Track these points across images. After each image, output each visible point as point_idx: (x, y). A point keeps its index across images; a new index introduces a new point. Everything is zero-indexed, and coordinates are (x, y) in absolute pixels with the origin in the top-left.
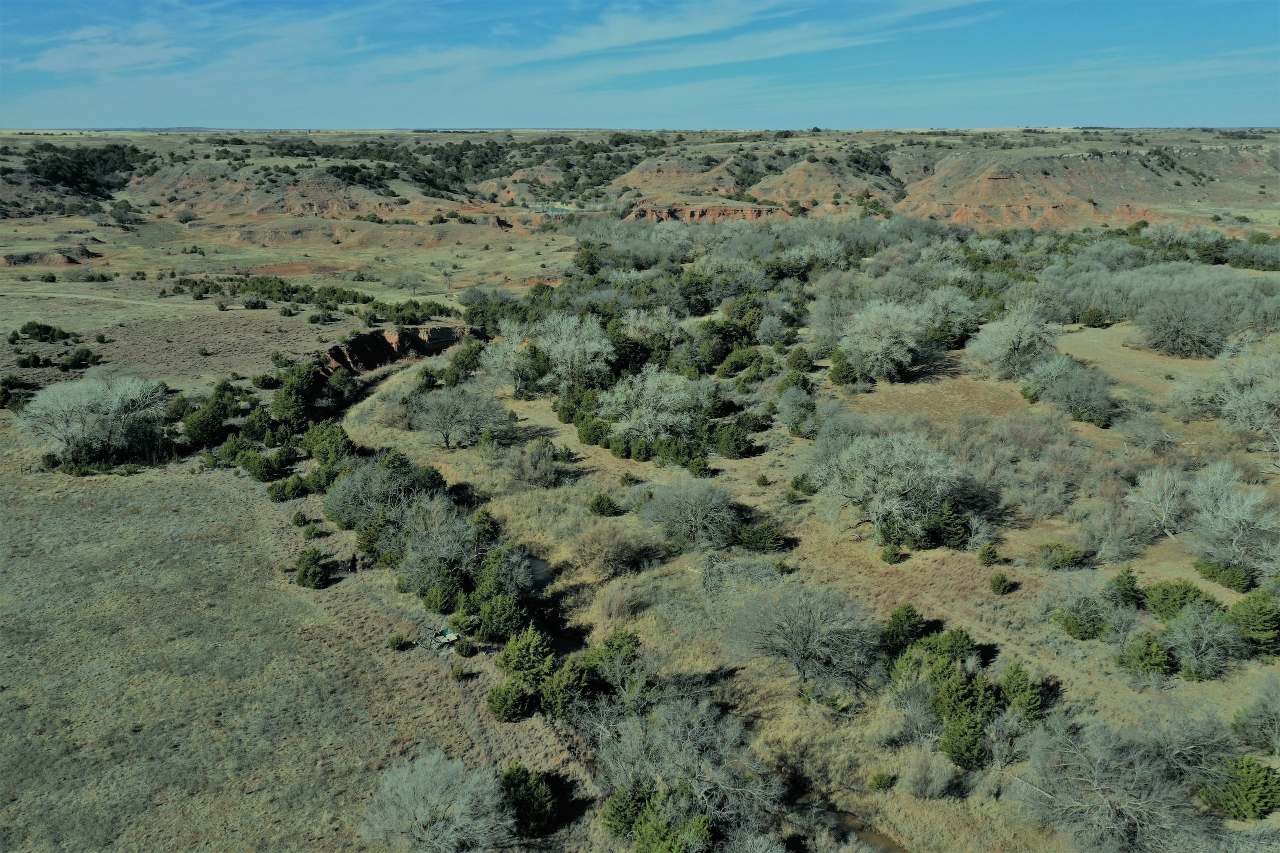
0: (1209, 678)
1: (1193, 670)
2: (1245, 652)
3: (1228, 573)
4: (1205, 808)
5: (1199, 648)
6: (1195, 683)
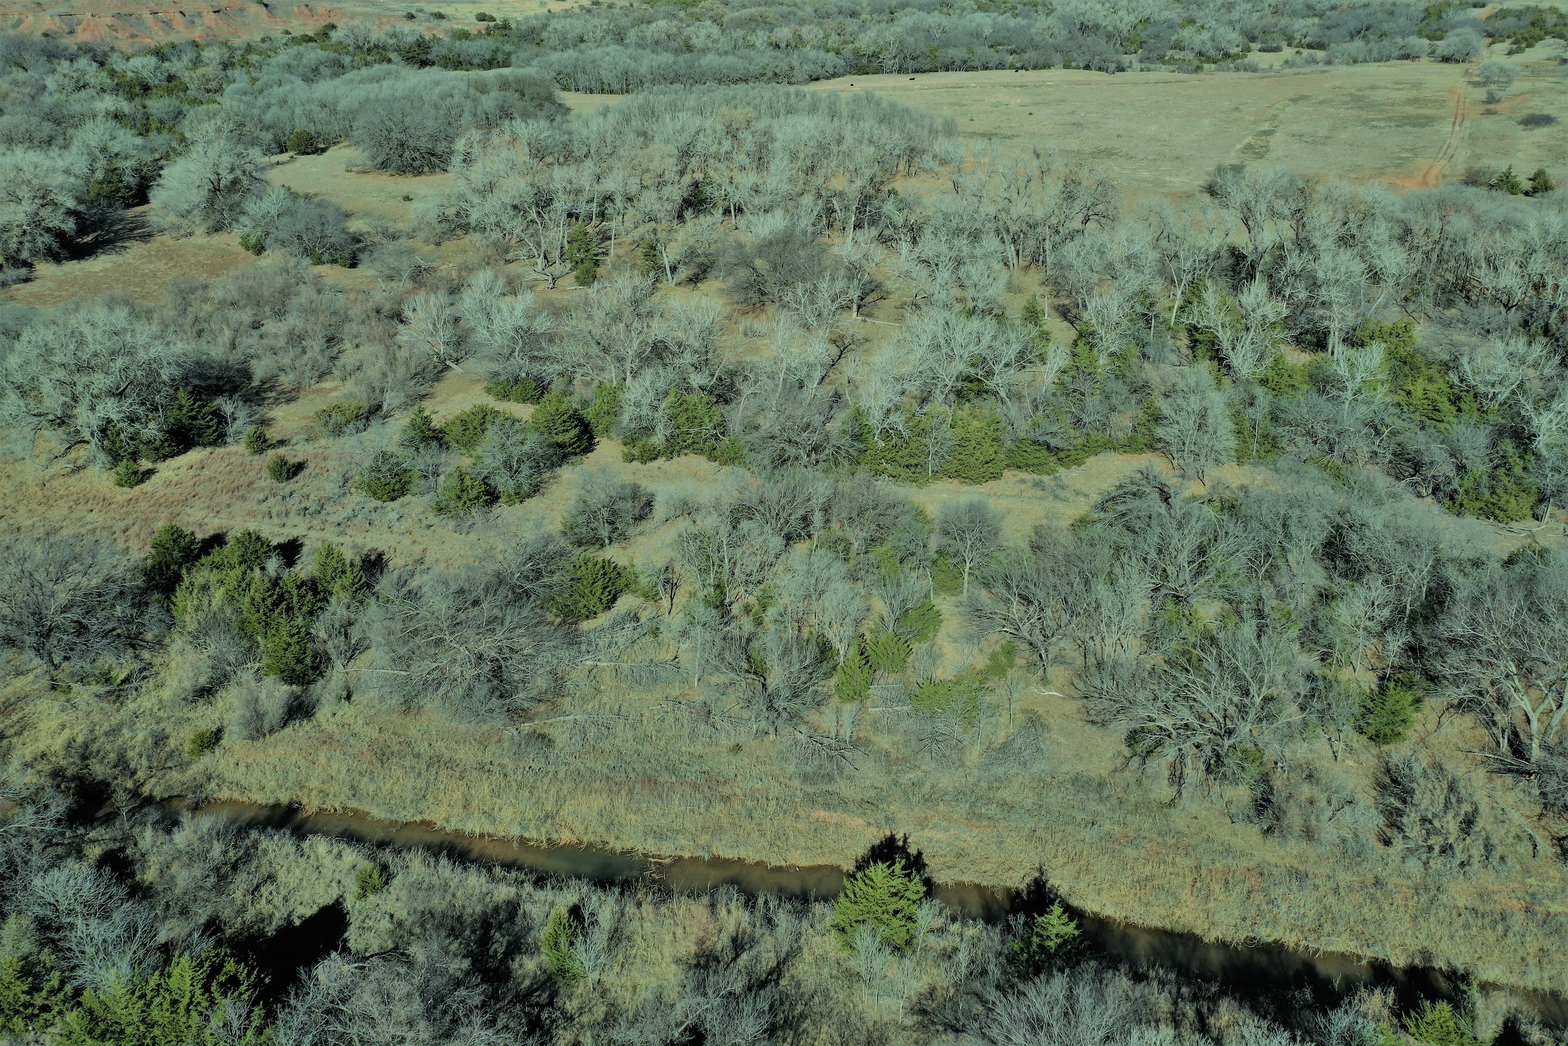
0: (529, 496)
1: (512, 492)
2: (555, 458)
3: (518, 388)
4: (559, 620)
5: (511, 468)
6: (517, 505)
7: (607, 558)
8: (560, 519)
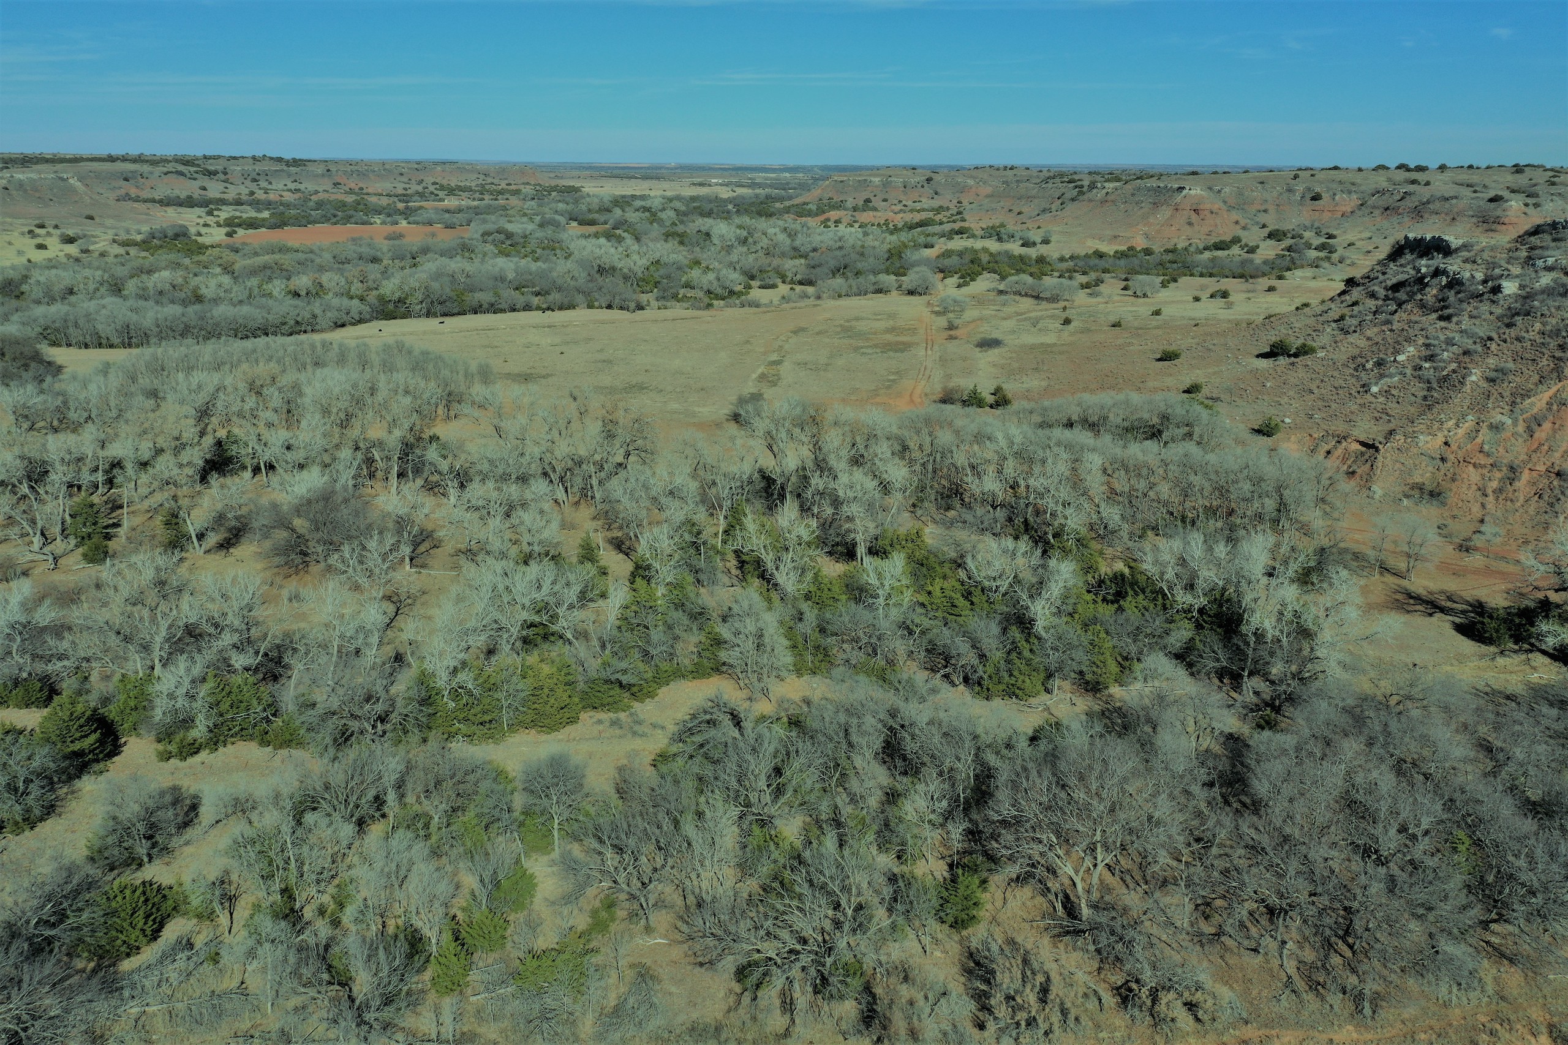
7: (148, 879)
8: (84, 841)
